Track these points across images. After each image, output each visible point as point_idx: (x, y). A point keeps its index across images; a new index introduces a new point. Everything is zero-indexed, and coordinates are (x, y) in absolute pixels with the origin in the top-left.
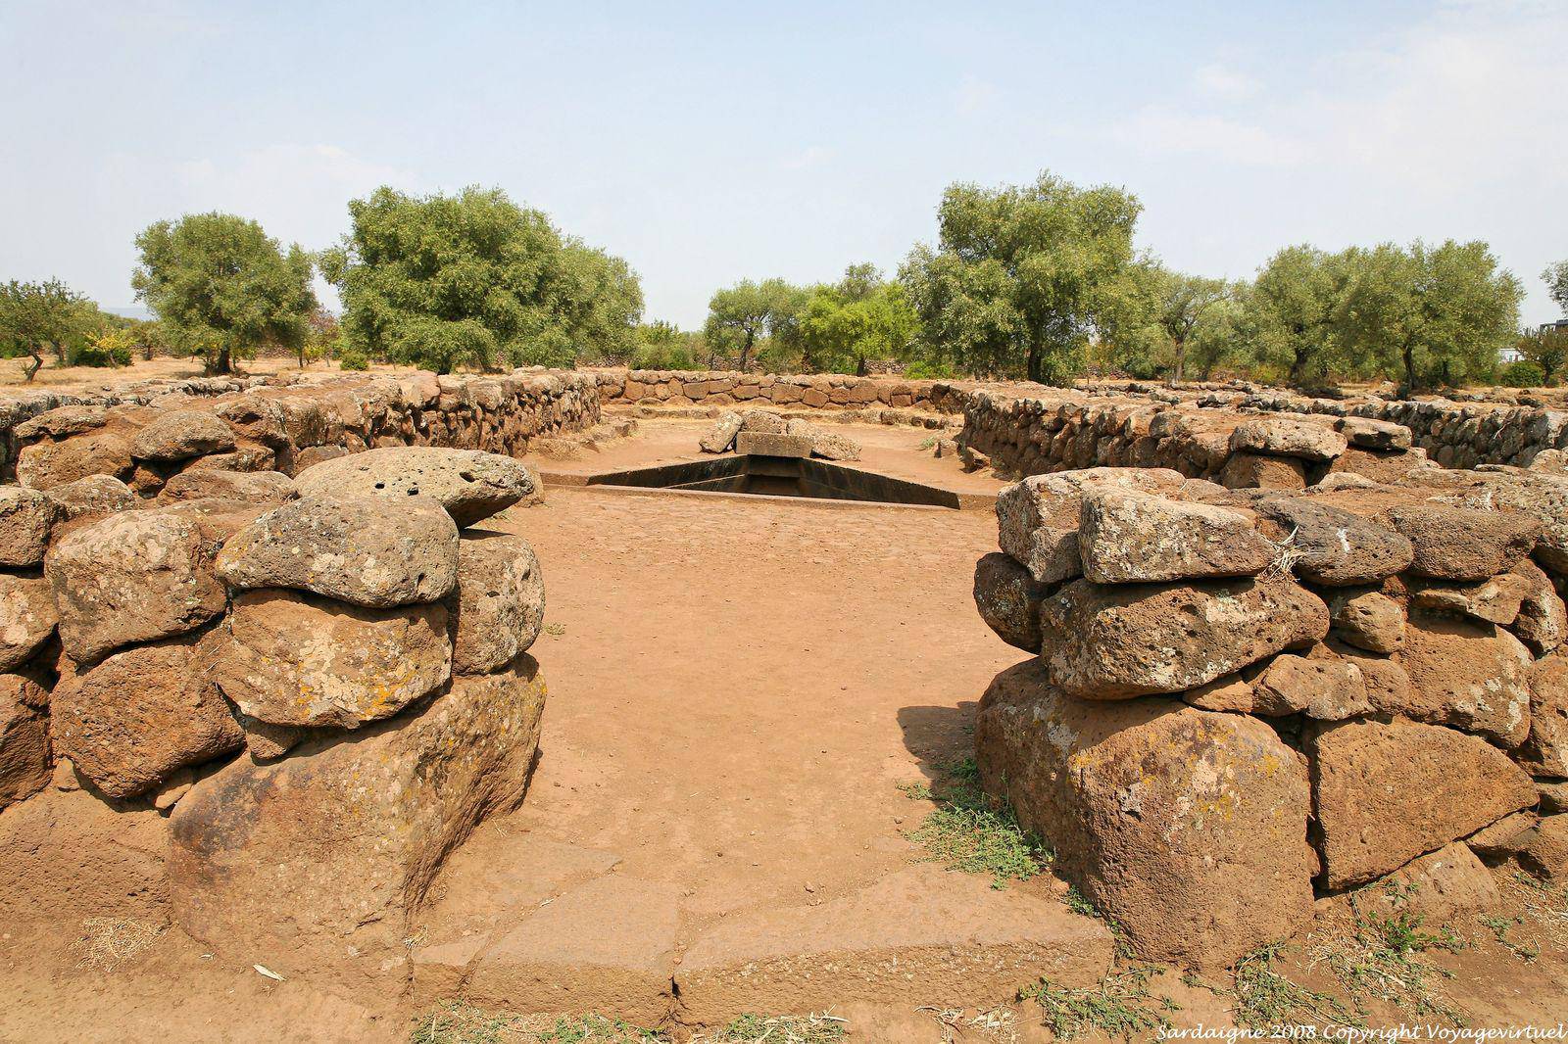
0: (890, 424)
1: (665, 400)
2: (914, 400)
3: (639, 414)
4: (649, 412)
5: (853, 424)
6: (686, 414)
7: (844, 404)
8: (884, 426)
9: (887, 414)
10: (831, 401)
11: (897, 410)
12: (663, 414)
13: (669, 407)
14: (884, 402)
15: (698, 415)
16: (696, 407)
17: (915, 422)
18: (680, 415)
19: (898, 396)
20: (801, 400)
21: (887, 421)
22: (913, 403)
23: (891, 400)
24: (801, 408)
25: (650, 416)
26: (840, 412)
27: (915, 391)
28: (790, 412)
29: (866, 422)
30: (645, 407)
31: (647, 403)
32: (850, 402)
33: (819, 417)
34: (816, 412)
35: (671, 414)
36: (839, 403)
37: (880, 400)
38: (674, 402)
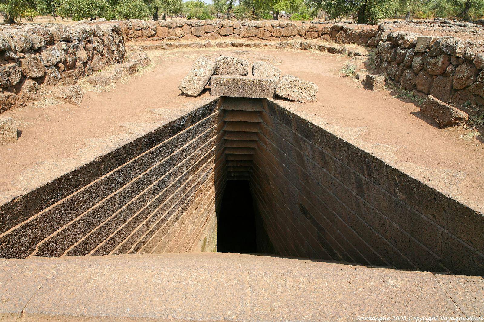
0: (306, 49)
1: (181, 37)
2: (320, 35)
3: (165, 46)
4: (171, 45)
5: (285, 50)
6: (193, 45)
7: (279, 37)
8: (303, 51)
9: (304, 43)
10: (272, 36)
11: (310, 41)
12: (179, 46)
13: (183, 42)
14: (301, 36)
15: (200, 46)
16: (199, 41)
17: (321, 48)
18: (189, 46)
19: (309, 33)
20: (256, 36)
21: (304, 48)
22: (319, 37)
23: (306, 35)
24: (256, 40)
25: (172, 47)
26: (277, 42)
27: (320, 29)
28: (250, 42)
29: (292, 48)
30: (169, 42)
31: (171, 39)
32: (283, 36)
33: (266, 45)
34: (264, 42)
35: (184, 46)
36: (276, 37)
37: (299, 34)
38: (187, 39)
